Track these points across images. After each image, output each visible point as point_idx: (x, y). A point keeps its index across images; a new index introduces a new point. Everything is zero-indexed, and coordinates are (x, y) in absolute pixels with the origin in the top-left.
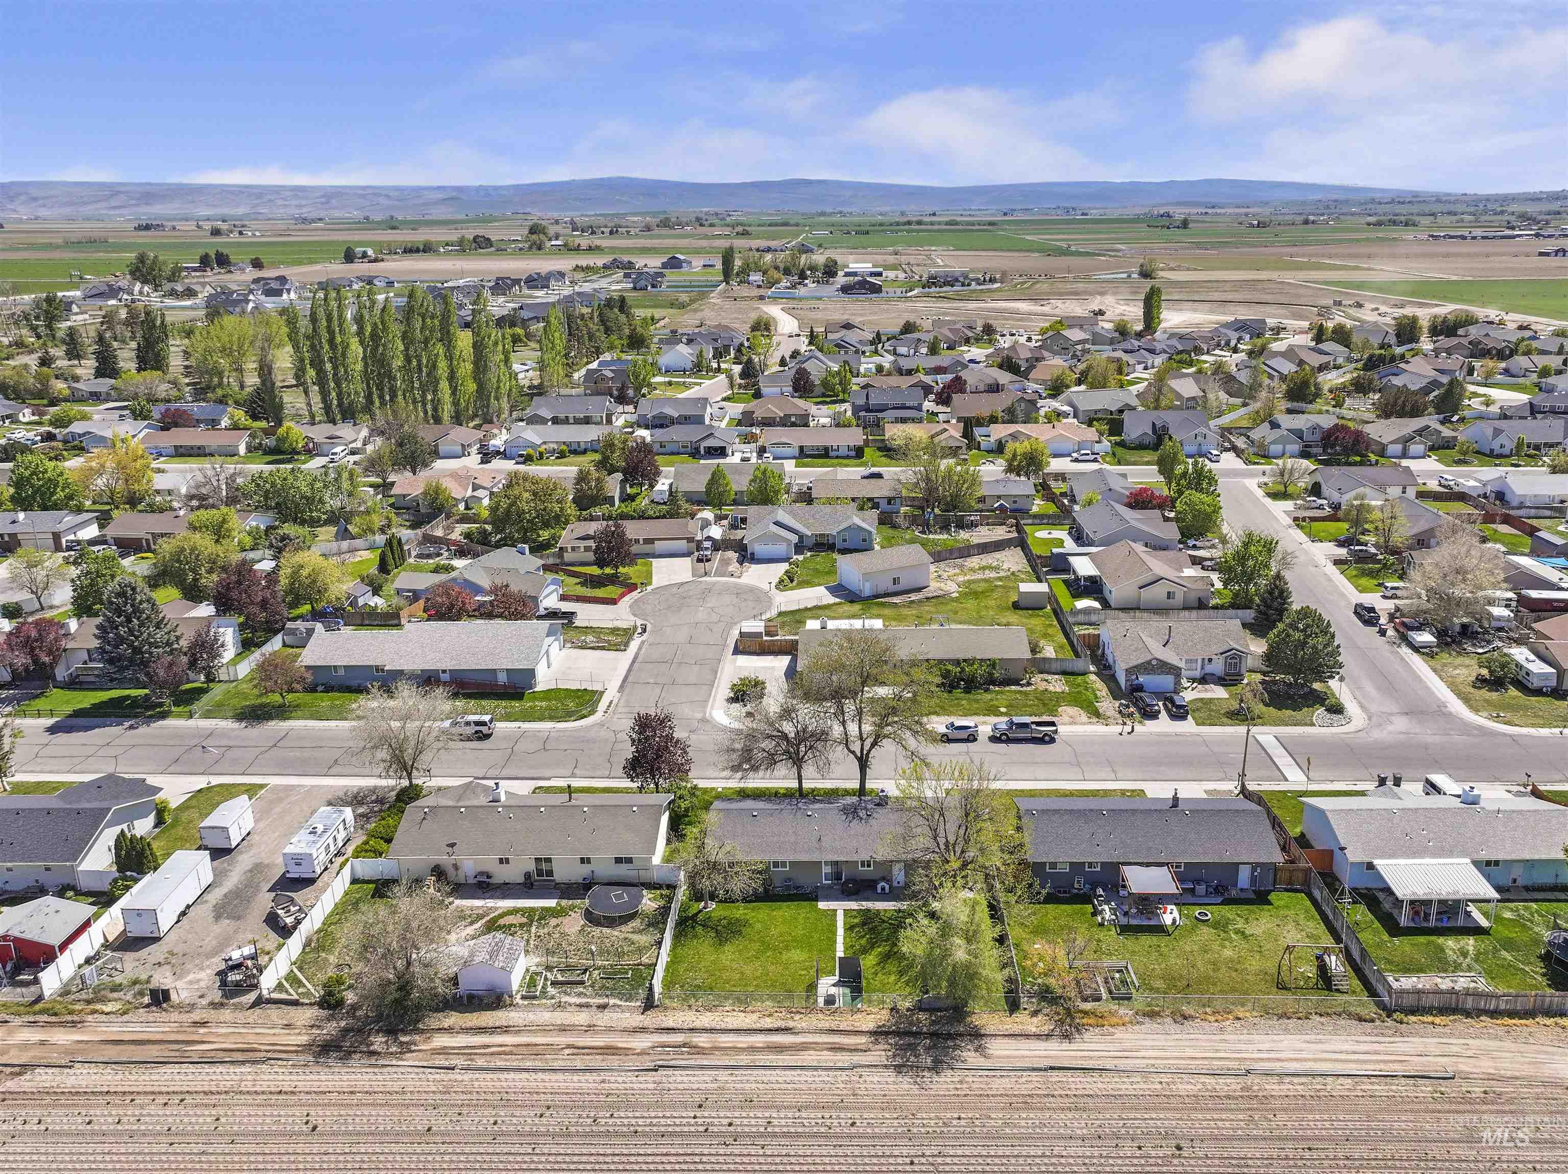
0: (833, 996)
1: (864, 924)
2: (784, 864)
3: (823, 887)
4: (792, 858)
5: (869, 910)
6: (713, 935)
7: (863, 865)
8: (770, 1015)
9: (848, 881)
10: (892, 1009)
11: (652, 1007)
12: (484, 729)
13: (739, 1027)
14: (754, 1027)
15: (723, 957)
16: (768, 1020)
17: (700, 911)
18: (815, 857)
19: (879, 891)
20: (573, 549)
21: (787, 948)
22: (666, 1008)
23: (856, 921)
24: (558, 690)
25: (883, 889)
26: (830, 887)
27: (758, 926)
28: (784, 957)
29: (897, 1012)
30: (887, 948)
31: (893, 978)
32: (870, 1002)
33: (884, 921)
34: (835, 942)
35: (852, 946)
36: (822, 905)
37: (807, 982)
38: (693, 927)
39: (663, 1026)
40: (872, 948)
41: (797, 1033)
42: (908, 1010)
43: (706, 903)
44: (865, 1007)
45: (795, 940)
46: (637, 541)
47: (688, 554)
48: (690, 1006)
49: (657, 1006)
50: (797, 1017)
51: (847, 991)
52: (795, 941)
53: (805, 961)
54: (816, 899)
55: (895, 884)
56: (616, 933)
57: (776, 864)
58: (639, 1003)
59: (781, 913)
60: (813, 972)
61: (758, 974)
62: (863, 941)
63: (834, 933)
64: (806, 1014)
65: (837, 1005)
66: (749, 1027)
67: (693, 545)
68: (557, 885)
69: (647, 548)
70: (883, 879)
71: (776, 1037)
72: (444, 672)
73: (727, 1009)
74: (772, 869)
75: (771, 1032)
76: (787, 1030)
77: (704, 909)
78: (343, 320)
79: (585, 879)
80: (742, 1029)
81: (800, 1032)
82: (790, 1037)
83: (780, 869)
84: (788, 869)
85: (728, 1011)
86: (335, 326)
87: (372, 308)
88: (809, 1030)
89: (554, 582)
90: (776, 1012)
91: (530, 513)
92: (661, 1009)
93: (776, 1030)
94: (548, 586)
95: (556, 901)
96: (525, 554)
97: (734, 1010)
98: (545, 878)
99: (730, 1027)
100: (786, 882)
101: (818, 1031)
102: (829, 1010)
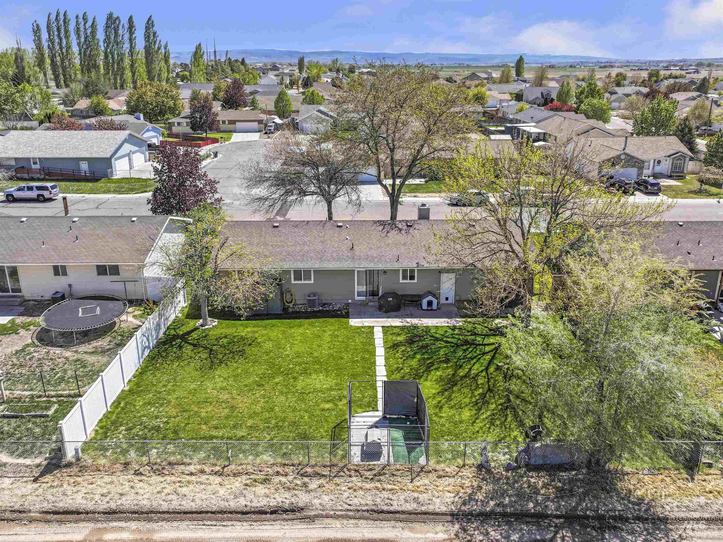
0: (379, 445)
1: (410, 342)
2: (307, 273)
3: (356, 304)
4: (317, 265)
5: (415, 327)
6: (204, 355)
7: (404, 278)
8: (266, 481)
9: (385, 295)
10: (480, 467)
11: (58, 466)
12: (46, 194)
13: (204, 506)
14: (233, 505)
15: (209, 384)
16: (261, 490)
17: (196, 329)
18: (346, 265)
19: (425, 306)
20: (179, 124)
21: (305, 372)
22: (83, 469)
23: (400, 339)
24: (131, 179)
25: (430, 303)
26: (363, 304)
27: (269, 345)
28: (300, 385)
29: (489, 471)
30: (450, 371)
31: (466, 414)
32: (439, 453)
33: (437, 339)
34: (374, 363)
35: (399, 370)
36: (354, 322)
37: (333, 421)
38: (180, 347)
39: (61, 505)
40: (428, 370)
41: (312, 519)
42: (508, 468)
43: (205, 320)
44: (432, 463)
45: (317, 361)
46: (224, 122)
47: (260, 131)
48: (126, 464)
49: (69, 465)
50: (314, 484)
51: (398, 434)
52: (320, 363)
53: (331, 389)
54: (347, 316)
55: (443, 301)
56: (68, 354)
57: (298, 274)
58: (38, 461)
59: (301, 330)
60: (343, 404)
61: (258, 409)
62: (414, 363)
63: (373, 353)
64: (330, 478)
65: (383, 460)
66: (223, 505)
67: (262, 126)
68: (24, 302)
69: (231, 127)
70: (430, 293)
71: (271, 527)
72: (35, 163)
73: (192, 468)
74: (293, 282)
75: (264, 516)
76: (293, 511)
77: (202, 326)
78: (67, 31)
79: (57, 292)
80: (209, 509)
81: (317, 516)
82: (299, 527)
83: (303, 282)
84: (312, 282)
85: (192, 474)
86: (62, 34)
87: (85, 24)
88: (336, 510)
89: (154, 130)
90: (278, 473)
91: (152, 104)
92: (75, 469)
93: (272, 513)
94: (148, 130)
95: (11, 318)
96: (139, 119)
97: (202, 472)
98: (11, 294)
99: (187, 505)
100: (309, 296)
101: (352, 513)
102: (371, 470)
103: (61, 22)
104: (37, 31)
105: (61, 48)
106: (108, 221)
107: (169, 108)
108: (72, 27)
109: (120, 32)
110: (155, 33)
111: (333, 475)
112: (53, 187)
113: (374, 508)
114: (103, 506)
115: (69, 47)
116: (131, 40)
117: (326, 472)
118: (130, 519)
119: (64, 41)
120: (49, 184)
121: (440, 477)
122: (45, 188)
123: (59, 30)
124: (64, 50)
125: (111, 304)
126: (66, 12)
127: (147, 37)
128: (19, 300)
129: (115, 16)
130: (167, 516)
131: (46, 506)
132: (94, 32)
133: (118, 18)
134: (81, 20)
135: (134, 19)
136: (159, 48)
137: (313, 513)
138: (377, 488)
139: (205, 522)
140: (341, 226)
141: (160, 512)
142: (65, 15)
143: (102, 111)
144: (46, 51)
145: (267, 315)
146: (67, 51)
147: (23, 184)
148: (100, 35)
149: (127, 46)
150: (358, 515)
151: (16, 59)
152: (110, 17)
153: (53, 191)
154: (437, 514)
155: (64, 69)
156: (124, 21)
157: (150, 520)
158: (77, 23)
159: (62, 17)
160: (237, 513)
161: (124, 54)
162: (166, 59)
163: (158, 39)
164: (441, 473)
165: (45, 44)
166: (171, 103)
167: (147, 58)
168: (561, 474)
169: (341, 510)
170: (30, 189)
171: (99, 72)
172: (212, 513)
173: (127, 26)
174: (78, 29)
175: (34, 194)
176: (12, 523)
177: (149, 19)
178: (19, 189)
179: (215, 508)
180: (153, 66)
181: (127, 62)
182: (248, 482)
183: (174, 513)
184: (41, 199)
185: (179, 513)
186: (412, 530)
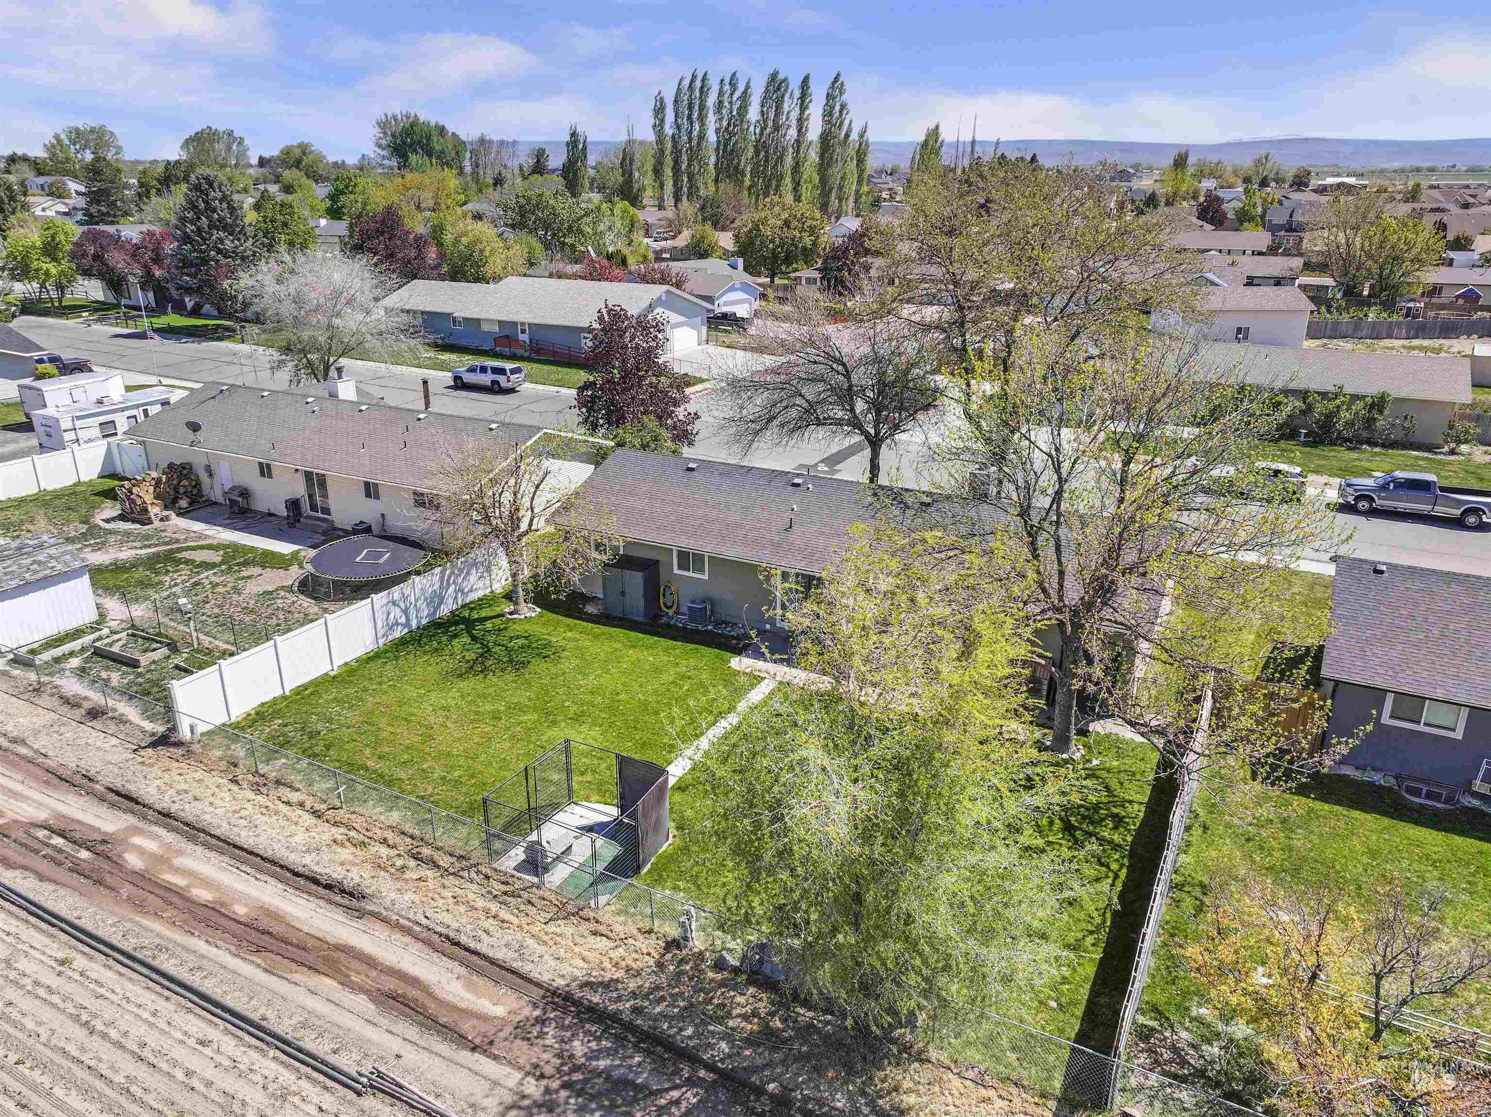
2: (699, 560)
3: (777, 635)
4: (716, 548)
6: (472, 656)
8: (362, 845)
10: (673, 944)
11: (167, 742)
15: (434, 697)
16: (344, 853)
21: (578, 718)
28: (551, 734)
36: (739, 662)
38: (455, 637)
39: (131, 786)
41: (361, 914)
42: (718, 964)
49: (180, 745)
50: (414, 873)
51: (610, 851)
54: (742, 650)
61: (459, 749)
64: (444, 873)
66: (283, 854)
68: (331, 530)
71: (304, 902)
72: (523, 332)
73: (295, 797)
74: (676, 571)
75: (314, 887)
76: (351, 894)
77: (511, 613)
78: (702, 107)
79: (362, 522)
80: (261, 852)
81: (373, 914)
82: (336, 917)
83: (691, 574)
84: (706, 577)
85: (288, 803)
86: (695, 115)
87: (732, 94)
88: (402, 916)
89: (745, 288)
90: (384, 842)
91: (772, 241)
92: (180, 751)
93: (328, 887)
94: (732, 289)
95: (296, 547)
96: (734, 267)
97: (301, 805)
98: (320, 515)
99: (246, 838)
100: (693, 602)
101: (417, 928)
102: (506, 883)
103: (697, 93)
104: (659, 111)
105: (690, 139)
106: (460, 424)
107: (804, 249)
108: (711, 100)
109: (786, 106)
110: (843, 107)
111: (451, 870)
112: (514, 371)
113: (452, 934)
114: (164, 804)
115: (702, 137)
116: (801, 121)
117: (445, 861)
118: (177, 831)
119: (697, 126)
120: (509, 366)
121: (595, 933)
122: (501, 371)
123: (690, 107)
124: (694, 143)
125: (408, 552)
126: (705, 74)
127: (828, 113)
128: (325, 525)
129: (781, 76)
130: (214, 841)
131: (118, 784)
132: (743, 109)
133: (785, 80)
134: (727, 87)
135: (811, 82)
136: (847, 135)
137: (370, 907)
138: (487, 911)
139: (244, 868)
140: (798, 485)
141: (211, 835)
142: (704, 80)
143: (706, 251)
144: (669, 145)
145: (621, 619)
146: (699, 144)
147: (479, 361)
148: (753, 114)
149: (793, 133)
150: (425, 934)
151: (624, 159)
152: (774, 76)
153: (512, 377)
154: (529, 981)
155: (691, 177)
156: (795, 86)
157: (192, 839)
158: (721, 93)
159: (698, 83)
160: (288, 870)
161: (785, 149)
162: (861, 156)
163: (848, 118)
164: (602, 928)
165: (669, 130)
166: (808, 241)
167: (822, 157)
168: (798, 1010)
169: (409, 919)
170: (483, 370)
171: (742, 182)
172: (263, 859)
173: (797, 94)
174: (720, 102)
175: (486, 379)
176: (72, 788)
177: (836, 79)
178: (472, 370)
179: (268, 854)
180: (830, 172)
181: (789, 160)
182: (340, 837)
183: (225, 841)
184: (495, 389)
185: (229, 844)
186: (469, 986)
